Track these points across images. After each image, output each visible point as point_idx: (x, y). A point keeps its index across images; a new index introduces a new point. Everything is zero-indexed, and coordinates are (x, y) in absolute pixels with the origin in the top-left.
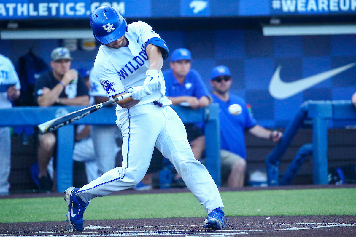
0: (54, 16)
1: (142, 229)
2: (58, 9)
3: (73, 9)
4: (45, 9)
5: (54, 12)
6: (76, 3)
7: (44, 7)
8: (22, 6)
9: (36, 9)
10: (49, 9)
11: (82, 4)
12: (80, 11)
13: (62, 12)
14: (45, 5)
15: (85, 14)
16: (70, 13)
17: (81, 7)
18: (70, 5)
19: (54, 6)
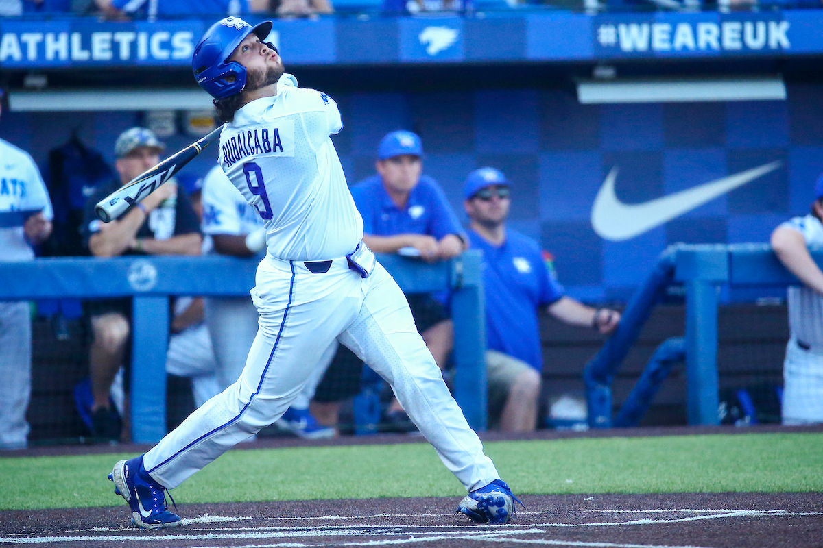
0: (125, 62)
1: (317, 522)
2: (134, 46)
3: (166, 45)
4: (107, 45)
5: (125, 53)
6: (172, 32)
7: (103, 41)
8: (56, 39)
9: (86, 45)
10: (115, 46)
11: (187, 35)
12: (181, 49)
13: (142, 53)
14: (106, 36)
16: (161, 54)
17: (184, 40)
18: (161, 36)
19: (124, 38)
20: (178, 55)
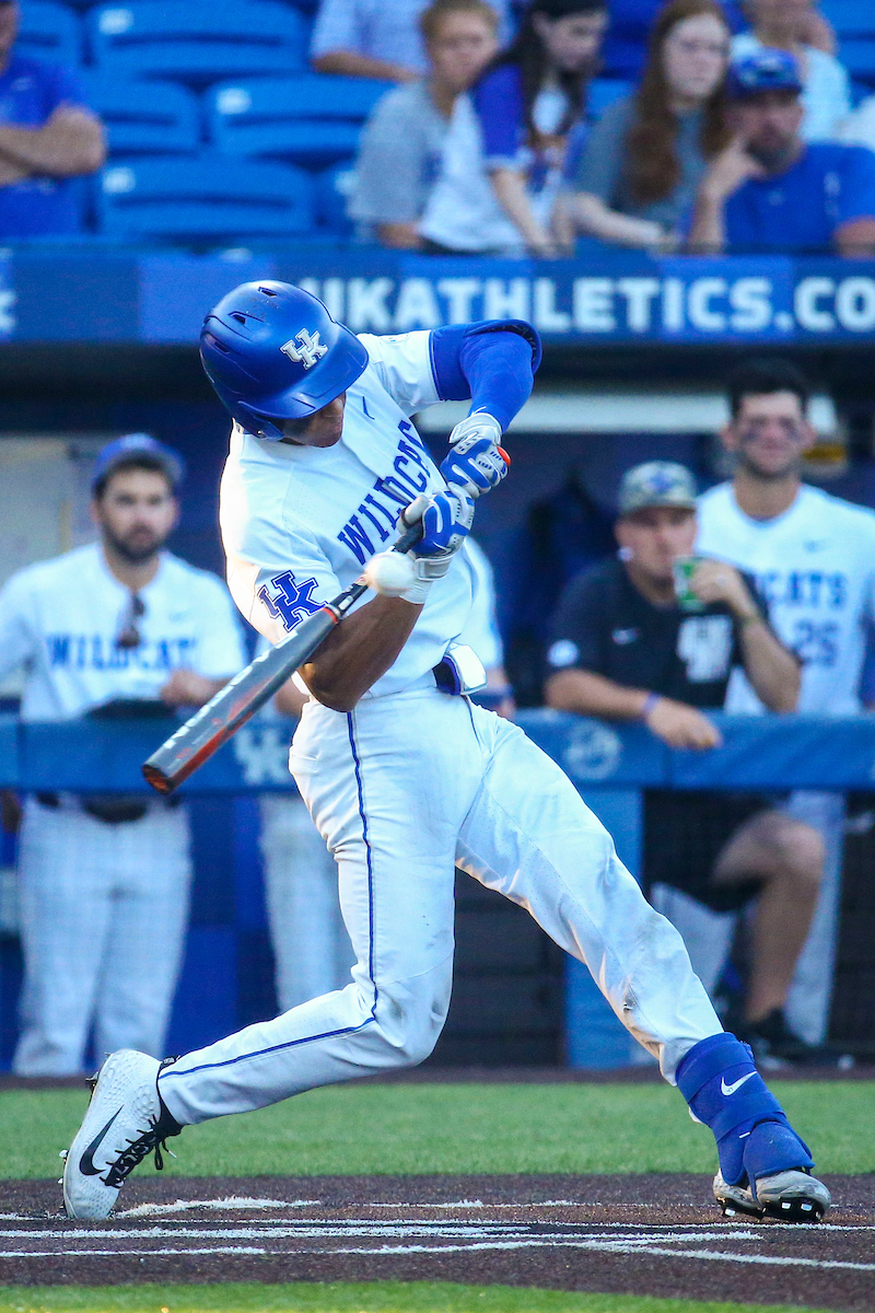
0: (638, 336)
1: (431, 1214)
2: (656, 305)
3: (720, 305)
4: (603, 304)
5: (638, 318)
6: (731, 278)
7: (598, 295)
8: (507, 291)
9: (564, 303)
10: (620, 305)
11: (760, 286)
12: (748, 312)
13: (673, 319)
14: (603, 286)
15: (772, 327)
16: (708, 322)
17: (754, 295)
18: (710, 287)
19: (638, 291)
20: (742, 323)
